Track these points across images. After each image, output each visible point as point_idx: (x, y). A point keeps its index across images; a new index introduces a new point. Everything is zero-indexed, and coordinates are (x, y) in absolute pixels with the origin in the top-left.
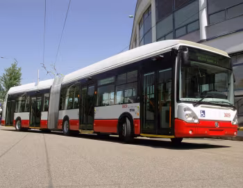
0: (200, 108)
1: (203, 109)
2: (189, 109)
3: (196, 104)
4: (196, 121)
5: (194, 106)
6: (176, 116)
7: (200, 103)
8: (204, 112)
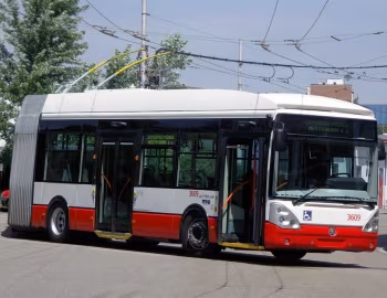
0: (303, 207)
1: (309, 208)
2: (285, 209)
3: (297, 201)
4: (296, 226)
5: (295, 204)
6: (267, 218)
7: (304, 200)
8: (309, 213)
